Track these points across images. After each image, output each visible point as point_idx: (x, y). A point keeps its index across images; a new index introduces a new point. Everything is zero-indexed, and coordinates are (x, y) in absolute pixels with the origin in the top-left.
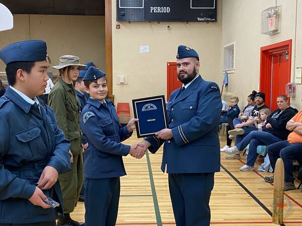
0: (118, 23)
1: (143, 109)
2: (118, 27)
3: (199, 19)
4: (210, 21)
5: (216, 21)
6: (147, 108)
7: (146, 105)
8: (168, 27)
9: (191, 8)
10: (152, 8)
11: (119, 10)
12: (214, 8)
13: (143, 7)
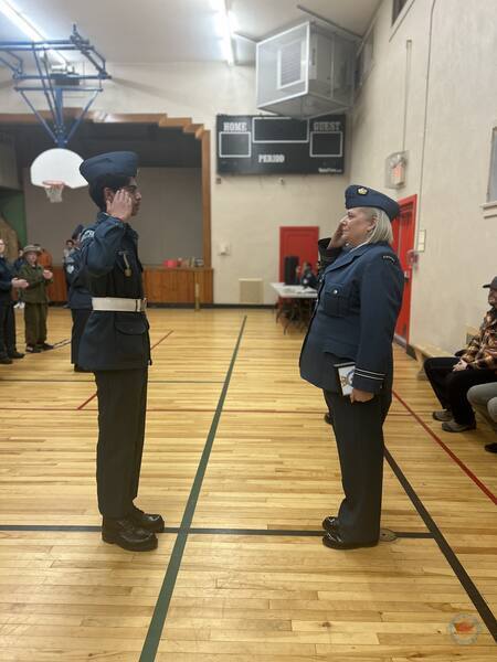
0: (219, 177)
2: (219, 181)
3: (321, 170)
4: (336, 173)
5: (342, 173)
8: (282, 181)
9: (312, 155)
10: (261, 157)
11: (219, 160)
12: (340, 155)
13: (249, 156)
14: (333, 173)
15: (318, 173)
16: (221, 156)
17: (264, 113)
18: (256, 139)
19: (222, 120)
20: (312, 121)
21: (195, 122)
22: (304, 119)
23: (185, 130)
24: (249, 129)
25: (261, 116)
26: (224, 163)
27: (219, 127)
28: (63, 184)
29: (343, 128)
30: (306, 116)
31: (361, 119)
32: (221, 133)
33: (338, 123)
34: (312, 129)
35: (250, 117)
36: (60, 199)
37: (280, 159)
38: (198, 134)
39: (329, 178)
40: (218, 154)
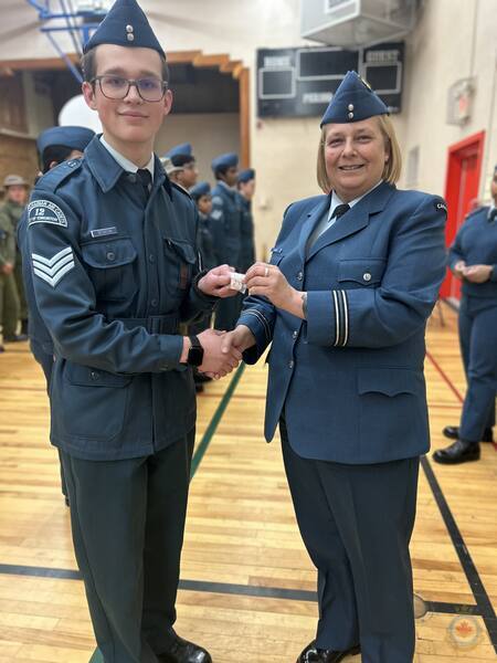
0: (261, 121)
2: (259, 126)
4: (393, 112)
5: (400, 111)
10: (306, 96)
11: (260, 102)
12: (397, 91)
13: (293, 95)
16: (263, 97)
17: (311, 44)
18: (302, 75)
19: (263, 54)
20: (366, 51)
21: (233, 58)
22: (355, 49)
23: (223, 69)
24: (293, 64)
25: (307, 47)
26: (265, 104)
27: (260, 63)
29: (401, 58)
30: (358, 45)
31: (423, 44)
32: (262, 70)
33: (395, 53)
34: (365, 61)
35: (295, 50)
37: (328, 97)
38: (236, 73)
40: (258, 94)
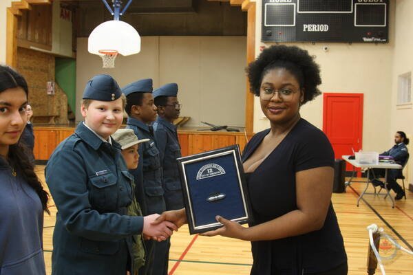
0: (263, 45)
1: (199, 176)
3: (365, 39)
4: (380, 42)
5: (387, 42)
6: (205, 172)
7: (204, 168)
8: (326, 49)
9: (355, 25)
10: (305, 26)
11: (264, 29)
12: (384, 26)
13: (294, 25)
14: (376, 43)
15: (362, 42)
16: (266, 25)
18: (301, 10)
24: (295, 0)
26: (268, 32)
28: (117, 52)
32: (266, 4)
36: (113, 66)
37: (324, 28)
38: (244, 5)
39: (373, 47)
40: (263, 24)
